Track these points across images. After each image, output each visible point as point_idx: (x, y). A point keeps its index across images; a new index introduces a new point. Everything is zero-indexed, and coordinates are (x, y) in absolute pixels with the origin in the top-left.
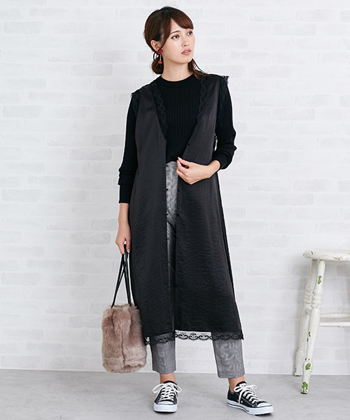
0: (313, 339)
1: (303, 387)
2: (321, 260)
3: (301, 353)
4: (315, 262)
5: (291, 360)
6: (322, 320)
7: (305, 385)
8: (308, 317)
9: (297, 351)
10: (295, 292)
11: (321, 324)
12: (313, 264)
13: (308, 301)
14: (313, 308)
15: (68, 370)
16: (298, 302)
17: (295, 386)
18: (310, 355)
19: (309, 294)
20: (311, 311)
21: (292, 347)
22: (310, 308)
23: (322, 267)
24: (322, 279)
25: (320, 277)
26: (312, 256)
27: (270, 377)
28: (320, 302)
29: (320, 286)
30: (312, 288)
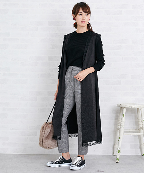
0: (121, 140)
1: (117, 160)
2: (124, 107)
3: (116, 146)
4: (122, 108)
5: (112, 149)
6: (125, 132)
7: (117, 159)
8: (119, 131)
9: (114, 145)
10: (113, 121)
11: (124, 134)
12: (121, 109)
13: (119, 125)
14: (121, 127)
15: (20, 154)
16: (115, 125)
17: (113, 160)
18: (120, 147)
19: (119, 122)
20: (120, 129)
21: (112, 143)
22: (120, 127)
23: (125, 110)
24: (124, 115)
25: (124, 114)
26: (121, 106)
27: (103, 156)
28: (124, 125)
29: (124, 118)
30: (120, 119)
